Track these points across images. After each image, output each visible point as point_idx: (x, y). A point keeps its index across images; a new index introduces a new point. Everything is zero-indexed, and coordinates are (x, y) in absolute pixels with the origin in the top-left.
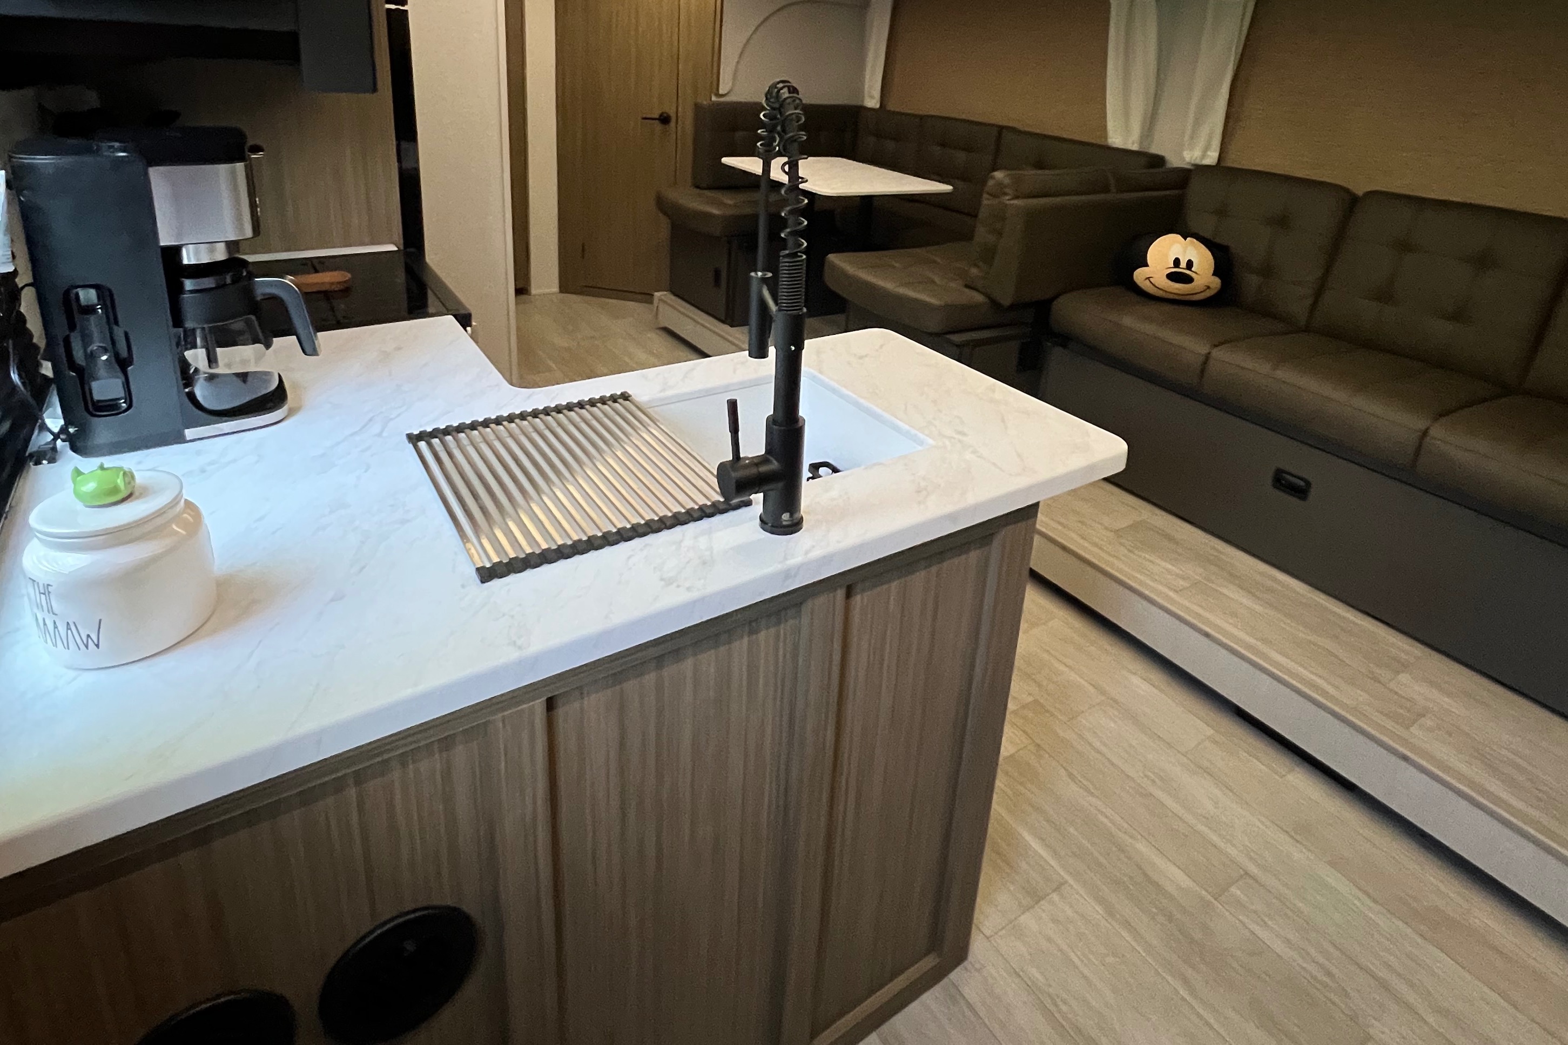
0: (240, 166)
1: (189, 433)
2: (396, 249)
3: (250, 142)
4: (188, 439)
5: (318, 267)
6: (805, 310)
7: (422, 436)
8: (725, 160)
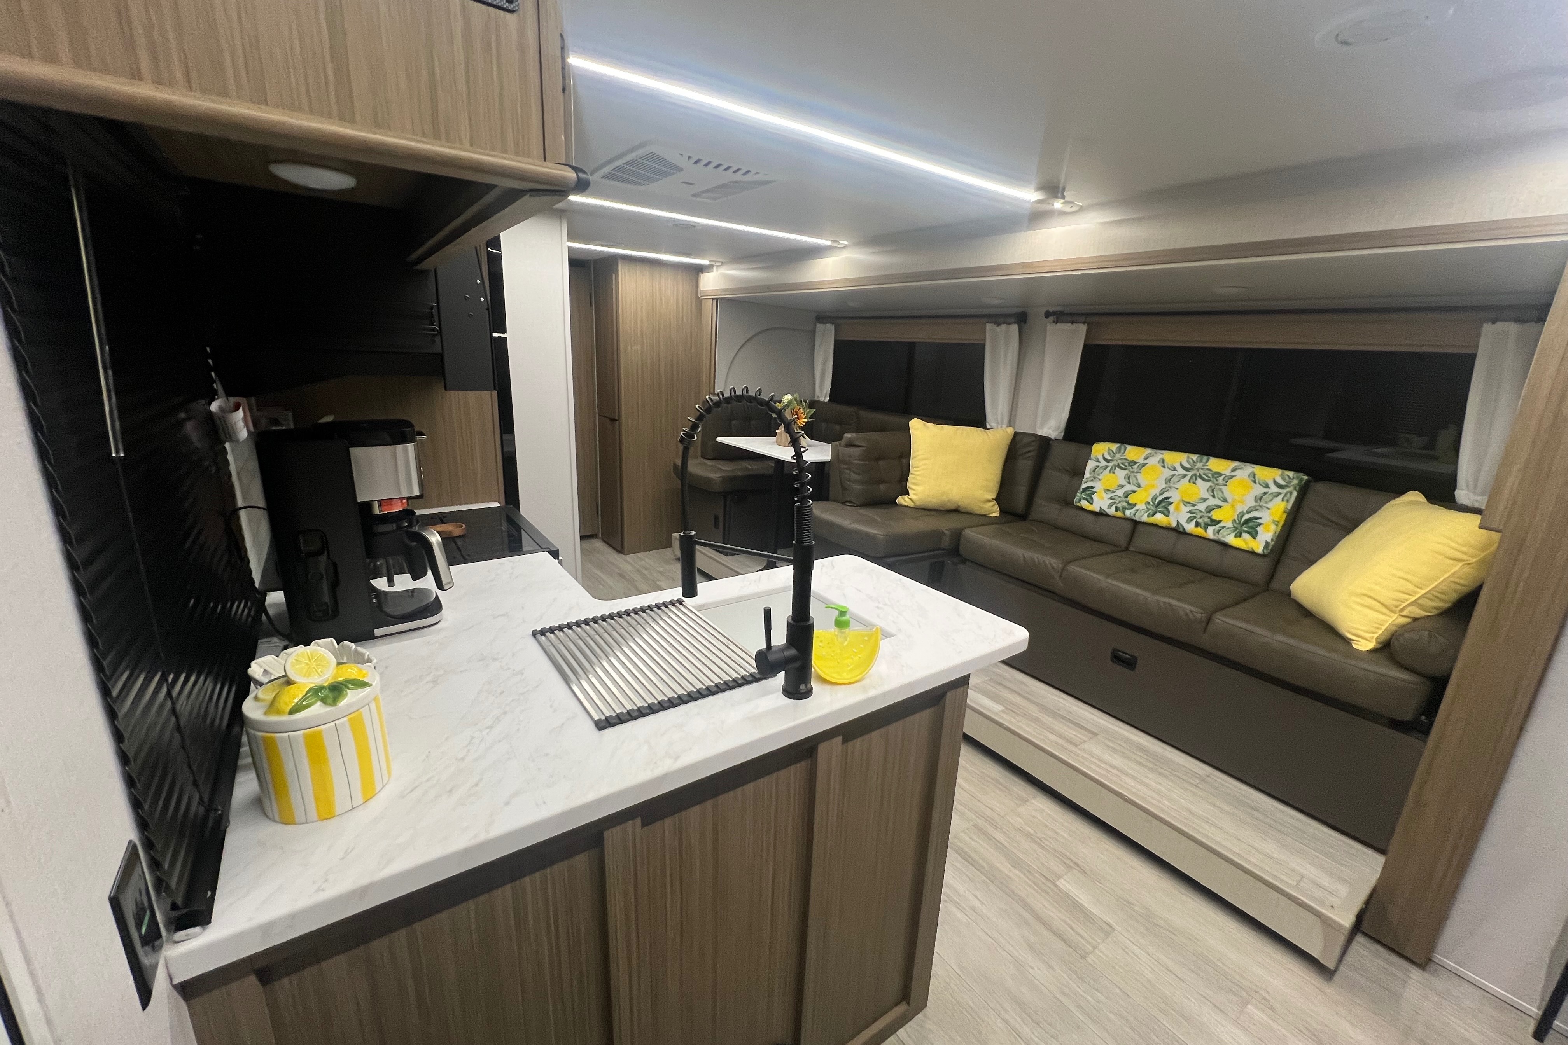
0: (410, 445)
1: (378, 632)
2: (499, 505)
3: (417, 429)
4: (376, 635)
5: (444, 519)
6: (814, 542)
7: (543, 632)
8: (719, 439)
